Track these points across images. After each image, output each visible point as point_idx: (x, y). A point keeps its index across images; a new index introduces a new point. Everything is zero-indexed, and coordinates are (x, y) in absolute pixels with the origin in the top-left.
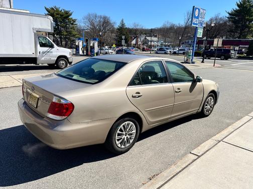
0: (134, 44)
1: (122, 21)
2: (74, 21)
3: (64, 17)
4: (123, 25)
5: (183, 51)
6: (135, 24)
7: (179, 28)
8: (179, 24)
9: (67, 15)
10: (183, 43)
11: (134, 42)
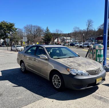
0: (56, 42)
1: (47, 28)
2: (16, 29)
3: (9, 27)
4: (48, 30)
5: (88, 45)
6: (57, 30)
7: (84, 32)
8: (84, 30)
9: (11, 26)
10: (87, 40)
11: (56, 40)
